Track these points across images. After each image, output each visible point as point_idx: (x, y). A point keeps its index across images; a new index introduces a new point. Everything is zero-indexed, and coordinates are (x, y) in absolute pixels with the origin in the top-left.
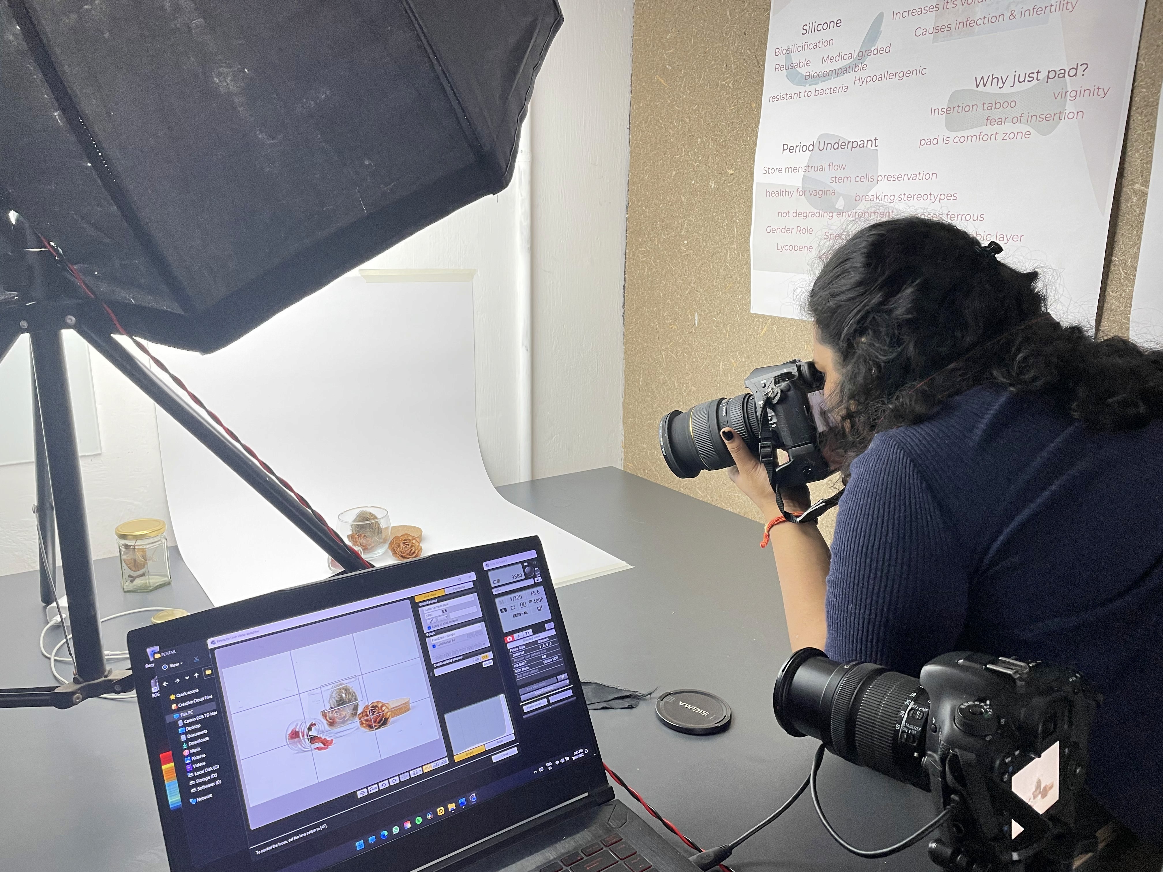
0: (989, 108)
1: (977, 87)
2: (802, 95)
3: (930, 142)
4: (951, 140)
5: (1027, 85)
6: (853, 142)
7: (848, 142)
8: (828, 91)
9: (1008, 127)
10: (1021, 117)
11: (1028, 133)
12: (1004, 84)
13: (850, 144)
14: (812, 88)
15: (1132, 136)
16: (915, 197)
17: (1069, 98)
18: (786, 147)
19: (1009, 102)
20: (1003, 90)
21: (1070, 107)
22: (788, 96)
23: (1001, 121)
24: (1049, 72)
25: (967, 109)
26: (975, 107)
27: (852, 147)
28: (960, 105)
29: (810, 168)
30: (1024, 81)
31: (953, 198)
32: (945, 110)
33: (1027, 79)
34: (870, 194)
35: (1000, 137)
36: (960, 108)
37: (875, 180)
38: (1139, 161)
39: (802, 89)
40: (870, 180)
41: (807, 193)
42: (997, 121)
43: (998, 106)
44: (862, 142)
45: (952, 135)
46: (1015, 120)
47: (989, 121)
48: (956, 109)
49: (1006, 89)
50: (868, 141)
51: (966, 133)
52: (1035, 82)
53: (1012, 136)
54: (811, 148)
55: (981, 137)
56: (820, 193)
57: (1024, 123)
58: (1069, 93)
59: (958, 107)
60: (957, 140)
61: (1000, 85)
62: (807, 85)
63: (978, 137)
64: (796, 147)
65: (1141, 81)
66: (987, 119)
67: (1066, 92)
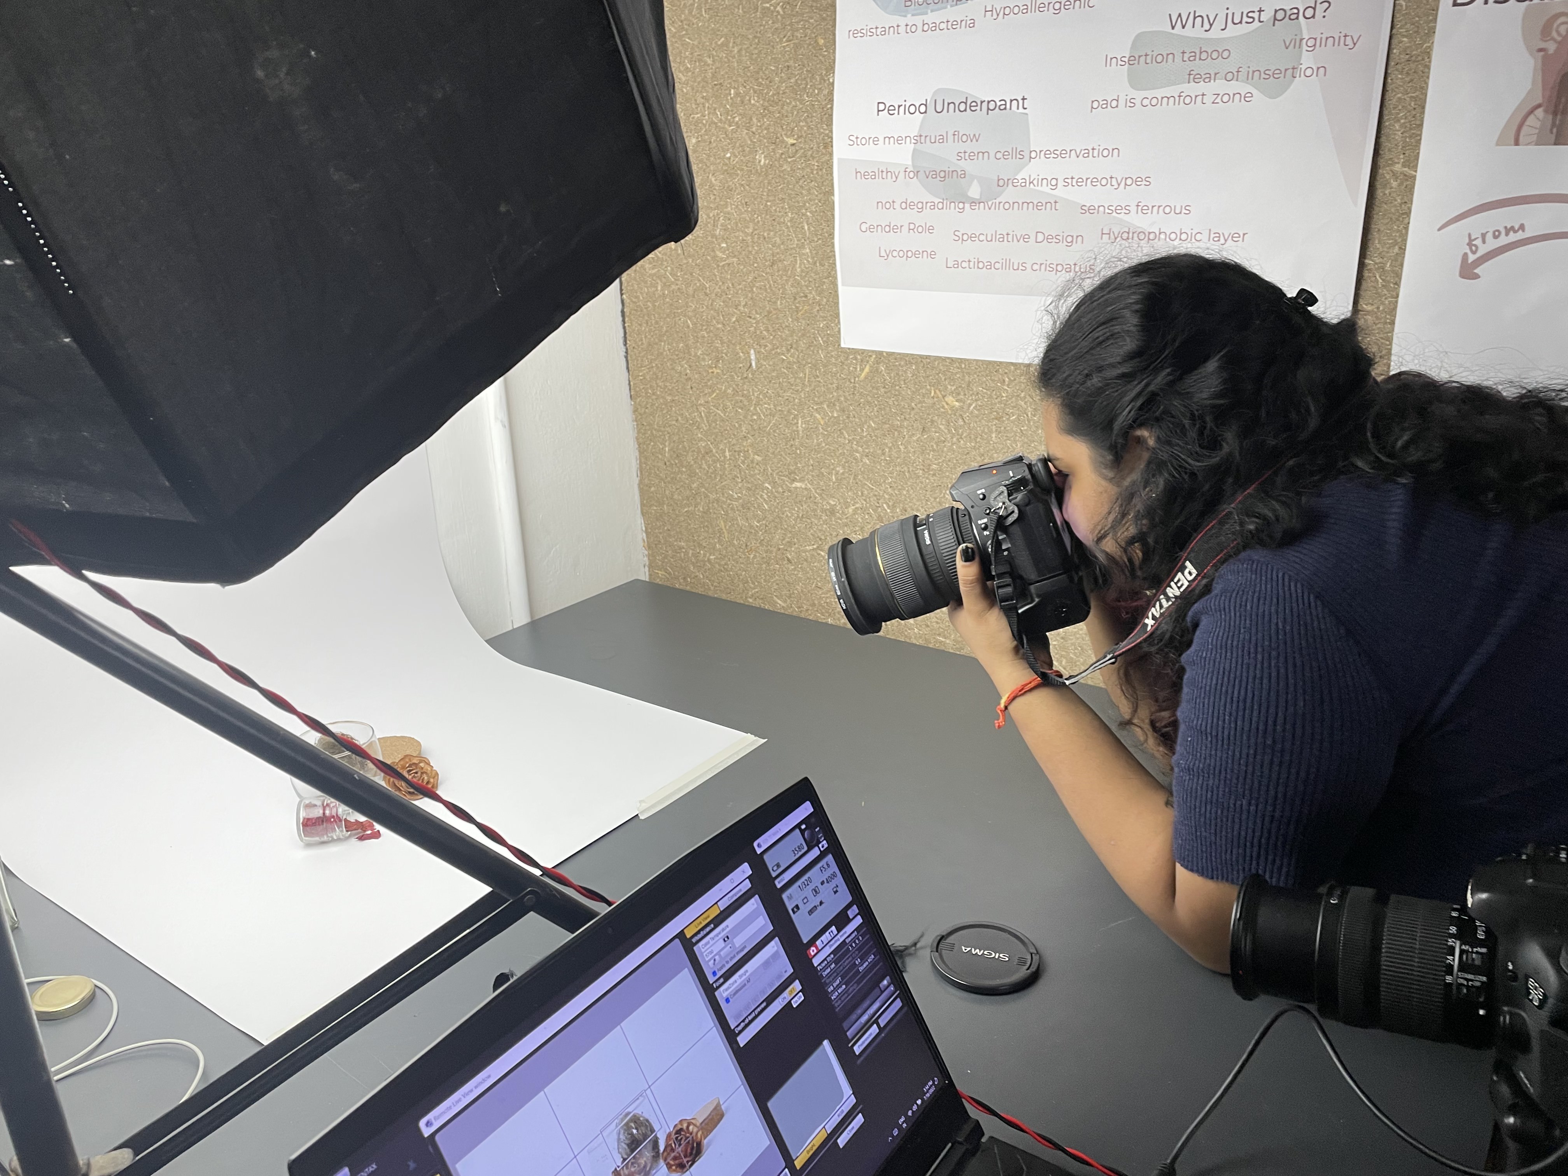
0: (1192, 59)
1: (1173, 28)
2: (902, 29)
3: (1106, 104)
4: (1137, 102)
5: (1244, 29)
6: (989, 102)
7: (982, 102)
8: (943, 26)
9: (1219, 86)
10: (1238, 72)
11: (1249, 95)
12: (1211, 25)
13: (985, 105)
14: (918, 20)
15: (1390, 100)
16: (1089, 181)
17: (1305, 47)
18: (882, 107)
19: (1220, 51)
20: (1208, 35)
21: (1307, 60)
22: (879, 30)
23: (1209, 78)
24: (1276, 11)
25: (1159, 59)
26: (1171, 56)
27: (988, 109)
28: (1149, 53)
29: (923, 138)
30: (1241, 22)
31: (1144, 182)
32: (1126, 60)
33: (1245, 19)
34: (1019, 177)
35: (1208, 99)
36: (1149, 58)
37: (1027, 157)
38: (1399, 133)
39: (902, 21)
40: (1018, 156)
41: (921, 174)
42: (1204, 77)
43: (1204, 56)
44: (1003, 102)
45: (1138, 95)
46: (1230, 76)
47: (1192, 77)
48: (1142, 59)
49: (1215, 33)
50: (1011, 101)
51: (1159, 93)
52: (1256, 24)
53: (1226, 98)
54: (923, 109)
55: (1182, 98)
56: (942, 174)
57: (1243, 81)
58: (1304, 41)
59: (1146, 55)
60: (1146, 102)
61: (1207, 26)
62: (909, 16)
63: (1177, 98)
64: (899, 106)
65: (1400, 28)
66: (1190, 75)
67: (1301, 40)
